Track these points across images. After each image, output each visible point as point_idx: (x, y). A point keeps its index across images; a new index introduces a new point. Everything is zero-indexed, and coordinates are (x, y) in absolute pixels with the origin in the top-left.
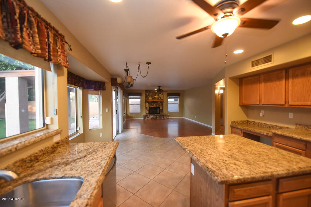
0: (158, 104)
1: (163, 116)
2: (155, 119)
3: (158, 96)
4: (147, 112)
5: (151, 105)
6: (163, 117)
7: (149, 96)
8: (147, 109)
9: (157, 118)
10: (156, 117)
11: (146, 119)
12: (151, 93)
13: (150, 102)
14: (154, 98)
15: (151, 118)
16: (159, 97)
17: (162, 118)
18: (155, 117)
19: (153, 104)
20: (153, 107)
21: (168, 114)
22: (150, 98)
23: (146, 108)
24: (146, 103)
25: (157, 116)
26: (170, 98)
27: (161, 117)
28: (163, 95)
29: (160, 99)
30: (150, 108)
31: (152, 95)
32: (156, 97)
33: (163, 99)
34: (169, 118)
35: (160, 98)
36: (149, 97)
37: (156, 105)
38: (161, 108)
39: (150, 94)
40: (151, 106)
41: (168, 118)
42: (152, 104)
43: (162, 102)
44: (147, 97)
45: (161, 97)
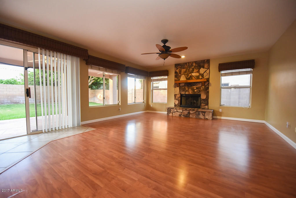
0: (197, 88)
1: (205, 112)
2: (187, 116)
3: (198, 72)
4: (177, 102)
5: (184, 91)
6: (204, 115)
7: (180, 73)
8: (177, 98)
9: (191, 116)
10: (189, 113)
11: (171, 115)
12: (184, 68)
13: (181, 85)
14: (190, 76)
15: (179, 114)
16: (200, 74)
17: (201, 116)
18: (186, 112)
19: (187, 89)
20: (187, 93)
21: (220, 110)
22: (183, 78)
23: (175, 95)
24: (175, 88)
25: (191, 112)
26: (226, 75)
27: (199, 114)
28: (209, 68)
29: (201, 77)
30: (181, 96)
31: (185, 72)
32: (193, 74)
33: (209, 78)
34: (223, 118)
35: (202, 75)
36: (180, 77)
37: (193, 90)
38: (203, 97)
39: (183, 70)
40: (183, 93)
41: (215, 117)
42: (185, 89)
43: (206, 84)
44: (177, 76)
45: (205, 74)
